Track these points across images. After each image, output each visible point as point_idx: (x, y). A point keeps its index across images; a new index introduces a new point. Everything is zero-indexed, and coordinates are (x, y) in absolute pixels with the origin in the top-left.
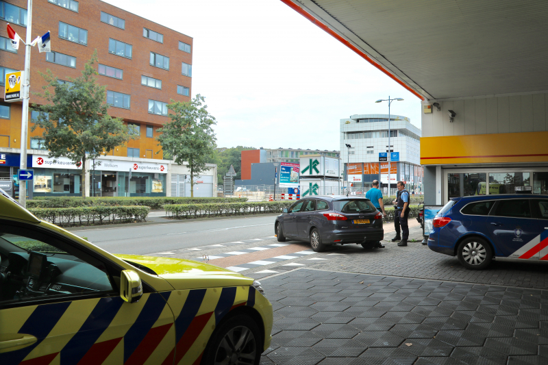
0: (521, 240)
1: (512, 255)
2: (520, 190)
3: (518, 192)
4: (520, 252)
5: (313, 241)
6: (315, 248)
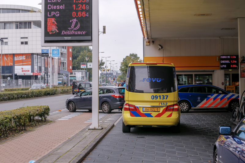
0: (200, 101)
1: (197, 106)
2: (198, 83)
3: (198, 84)
4: (200, 105)
5: (104, 109)
6: (105, 111)
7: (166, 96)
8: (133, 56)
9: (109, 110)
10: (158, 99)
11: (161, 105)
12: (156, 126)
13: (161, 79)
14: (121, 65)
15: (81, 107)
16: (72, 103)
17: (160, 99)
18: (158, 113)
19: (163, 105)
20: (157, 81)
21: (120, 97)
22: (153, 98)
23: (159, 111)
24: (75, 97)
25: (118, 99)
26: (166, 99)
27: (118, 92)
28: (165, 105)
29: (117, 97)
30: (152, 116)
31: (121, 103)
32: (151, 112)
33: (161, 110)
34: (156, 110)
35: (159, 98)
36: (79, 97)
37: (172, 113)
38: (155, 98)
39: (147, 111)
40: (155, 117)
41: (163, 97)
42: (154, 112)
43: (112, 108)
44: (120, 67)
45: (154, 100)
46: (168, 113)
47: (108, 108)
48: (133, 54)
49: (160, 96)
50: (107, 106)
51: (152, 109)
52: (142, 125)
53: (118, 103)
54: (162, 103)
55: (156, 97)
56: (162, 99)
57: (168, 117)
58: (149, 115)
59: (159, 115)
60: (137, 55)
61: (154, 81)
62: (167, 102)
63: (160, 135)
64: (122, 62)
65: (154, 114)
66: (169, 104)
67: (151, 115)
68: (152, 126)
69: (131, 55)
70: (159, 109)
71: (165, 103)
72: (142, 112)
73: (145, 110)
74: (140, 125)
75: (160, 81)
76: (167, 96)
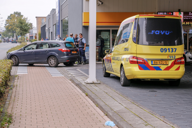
5: (50, 63)
6: (52, 65)
7: (174, 49)
8: (17, 14)
9: (56, 64)
10: (167, 52)
11: (169, 58)
12: (164, 80)
13: (169, 32)
14: (6, 22)
15: (25, 61)
16: (15, 57)
17: (169, 52)
18: (167, 66)
19: (171, 58)
20: (166, 33)
21: (67, 51)
22: (162, 51)
23: (167, 64)
24: (18, 51)
25: (65, 53)
26: (175, 52)
27: (65, 46)
28: (173, 58)
29: (64, 51)
30: (161, 70)
31: (69, 57)
32: (160, 65)
33: (170, 63)
34: (165, 64)
35: (168, 50)
36: (22, 51)
37: (180, 66)
38: (164, 51)
39: (156, 64)
40: (164, 70)
41: (172, 49)
42: (163, 65)
43: (59, 62)
44: (5, 24)
45: (164, 53)
46: (176, 66)
47: (55, 62)
48: (17, 12)
49: (169, 49)
50: (54, 60)
51: (161, 62)
52: (149, 79)
53: (66, 57)
54: (170, 56)
55: (165, 49)
56: (171, 52)
57: (176, 70)
58: (158, 69)
59: (168, 69)
60: (20, 13)
61: (162, 33)
62: (175, 55)
63: (167, 89)
64: (7, 19)
65: (163, 67)
66: (177, 57)
67: (160, 68)
68: (159, 79)
69: (15, 13)
70: (167, 62)
71: (173, 56)
72: (151, 65)
73: (154, 64)
74: (148, 79)
75: (169, 33)
76: (176, 49)
